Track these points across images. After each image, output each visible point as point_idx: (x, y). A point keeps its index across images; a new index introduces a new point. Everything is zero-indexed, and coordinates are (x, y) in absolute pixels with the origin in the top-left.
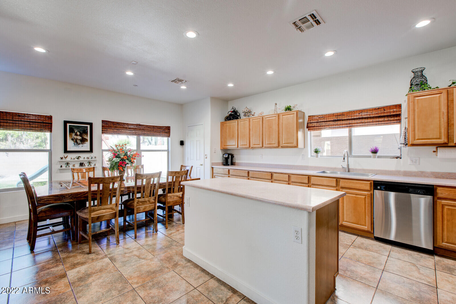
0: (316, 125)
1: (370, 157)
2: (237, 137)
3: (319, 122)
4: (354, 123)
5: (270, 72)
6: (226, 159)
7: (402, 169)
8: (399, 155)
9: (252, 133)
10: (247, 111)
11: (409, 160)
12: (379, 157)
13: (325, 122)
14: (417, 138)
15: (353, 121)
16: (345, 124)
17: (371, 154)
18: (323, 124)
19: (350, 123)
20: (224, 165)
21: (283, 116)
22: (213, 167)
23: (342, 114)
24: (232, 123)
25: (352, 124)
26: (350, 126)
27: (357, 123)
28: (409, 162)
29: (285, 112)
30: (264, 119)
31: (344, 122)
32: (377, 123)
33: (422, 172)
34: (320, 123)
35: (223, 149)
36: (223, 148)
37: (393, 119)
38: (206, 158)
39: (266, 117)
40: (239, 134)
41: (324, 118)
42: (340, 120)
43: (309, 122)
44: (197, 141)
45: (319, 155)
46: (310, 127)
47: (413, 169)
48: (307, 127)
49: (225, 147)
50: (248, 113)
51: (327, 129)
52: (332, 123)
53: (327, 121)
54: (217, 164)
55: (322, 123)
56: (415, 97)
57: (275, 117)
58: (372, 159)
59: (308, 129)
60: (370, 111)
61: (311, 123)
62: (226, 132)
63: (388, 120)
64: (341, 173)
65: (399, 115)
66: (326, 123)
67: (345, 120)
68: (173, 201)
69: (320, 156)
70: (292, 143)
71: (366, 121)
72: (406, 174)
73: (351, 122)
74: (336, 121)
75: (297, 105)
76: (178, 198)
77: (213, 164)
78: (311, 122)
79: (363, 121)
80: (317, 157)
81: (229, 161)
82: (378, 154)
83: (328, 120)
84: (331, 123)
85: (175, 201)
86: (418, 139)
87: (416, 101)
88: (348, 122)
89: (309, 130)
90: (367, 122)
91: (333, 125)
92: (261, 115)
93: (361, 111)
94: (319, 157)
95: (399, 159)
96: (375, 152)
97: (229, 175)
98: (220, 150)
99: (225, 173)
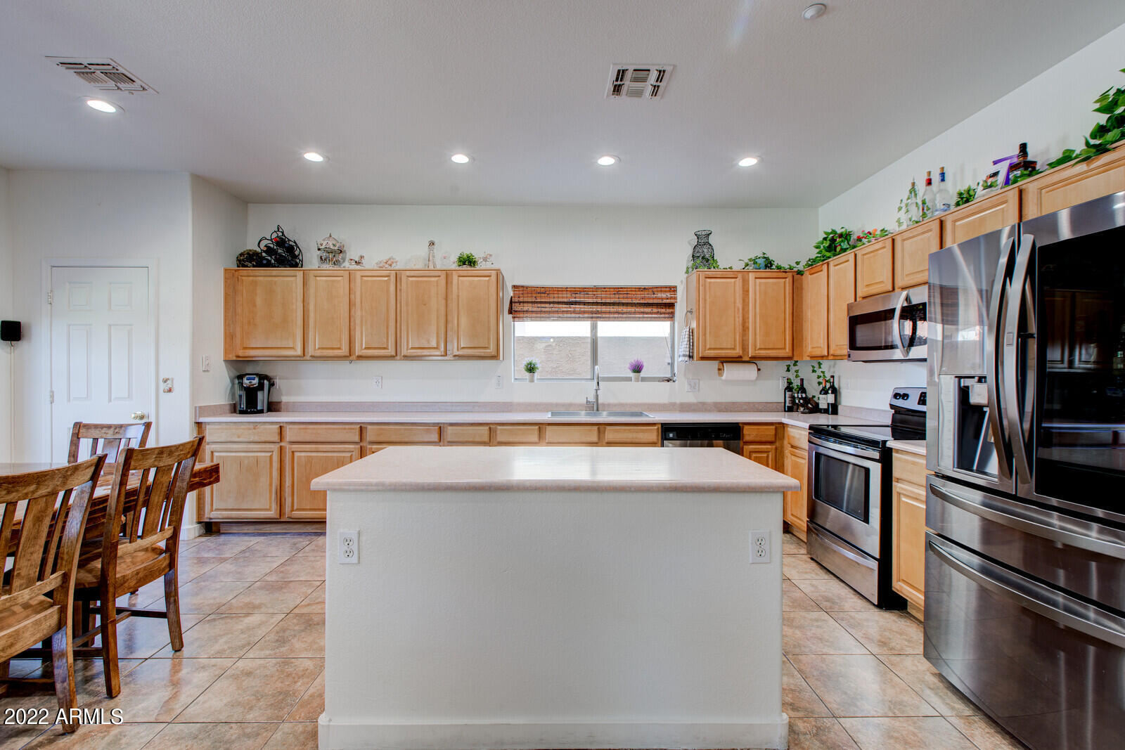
0: (530, 309)
1: (629, 379)
2: (300, 322)
3: (537, 302)
4: (605, 313)
5: (460, 159)
6: (251, 394)
7: (678, 400)
8: (669, 375)
9: (362, 317)
10: (336, 248)
11: (686, 383)
12: (644, 379)
13: (550, 303)
14: (708, 347)
15: (604, 309)
16: (588, 312)
17: (632, 375)
18: (546, 308)
19: (598, 311)
20: (242, 412)
21: (461, 278)
22: (201, 420)
23: (584, 290)
24: (282, 279)
25: (601, 313)
26: (595, 317)
27: (610, 313)
28: (686, 387)
29: (457, 268)
30: (404, 279)
31: (587, 308)
32: (641, 316)
33: (703, 404)
34: (539, 305)
35: (235, 358)
36: (238, 357)
37: (663, 310)
38: (170, 390)
39: (408, 273)
40: (312, 315)
41: (548, 294)
42: (579, 303)
43: (516, 300)
44: (110, 326)
45: (536, 375)
46: (516, 311)
47: (691, 398)
48: (510, 312)
49: (247, 354)
50: (333, 255)
51: (554, 320)
52: (564, 308)
53: (554, 303)
54: (213, 410)
55: (543, 305)
56: (706, 278)
57: (436, 276)
58: (633, 383)
59: (511, 315)
60: (631, 291)
61: (520, 302)
62: (255, 305)
63: (658, 313)
64: (588, 414)
65: (672, 305)
66: (552, 305)
67: (589, 303)
68: (137, 574)
69: (538, 379)
70: (485, 348)
71: (625, 309)
72: (684, 407)
73: (599, 308)
74: (571, 303)
75: (491, 255)
76: (150, 554)
77: (201, 410)
78: (521, 300)
79: (620, 309)
80: (532, 381)
81: (262, 397)
82: (643, 374)
83: (556, 300)
84: (562, 308)
85: (145, 568)
86: (710, 349)
87: (707, 285)
88: (595, 308)
89: (514, 318)
90: (627, 313)
91: (567, 312)
92: (391, 265)
93: (618, 290)
94: (536, 381)
95: (671, 383)
96: (637, 369)
97: (282, 444)
98: (223, 363)
99: (263, 439)
